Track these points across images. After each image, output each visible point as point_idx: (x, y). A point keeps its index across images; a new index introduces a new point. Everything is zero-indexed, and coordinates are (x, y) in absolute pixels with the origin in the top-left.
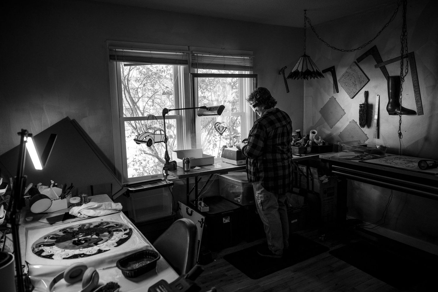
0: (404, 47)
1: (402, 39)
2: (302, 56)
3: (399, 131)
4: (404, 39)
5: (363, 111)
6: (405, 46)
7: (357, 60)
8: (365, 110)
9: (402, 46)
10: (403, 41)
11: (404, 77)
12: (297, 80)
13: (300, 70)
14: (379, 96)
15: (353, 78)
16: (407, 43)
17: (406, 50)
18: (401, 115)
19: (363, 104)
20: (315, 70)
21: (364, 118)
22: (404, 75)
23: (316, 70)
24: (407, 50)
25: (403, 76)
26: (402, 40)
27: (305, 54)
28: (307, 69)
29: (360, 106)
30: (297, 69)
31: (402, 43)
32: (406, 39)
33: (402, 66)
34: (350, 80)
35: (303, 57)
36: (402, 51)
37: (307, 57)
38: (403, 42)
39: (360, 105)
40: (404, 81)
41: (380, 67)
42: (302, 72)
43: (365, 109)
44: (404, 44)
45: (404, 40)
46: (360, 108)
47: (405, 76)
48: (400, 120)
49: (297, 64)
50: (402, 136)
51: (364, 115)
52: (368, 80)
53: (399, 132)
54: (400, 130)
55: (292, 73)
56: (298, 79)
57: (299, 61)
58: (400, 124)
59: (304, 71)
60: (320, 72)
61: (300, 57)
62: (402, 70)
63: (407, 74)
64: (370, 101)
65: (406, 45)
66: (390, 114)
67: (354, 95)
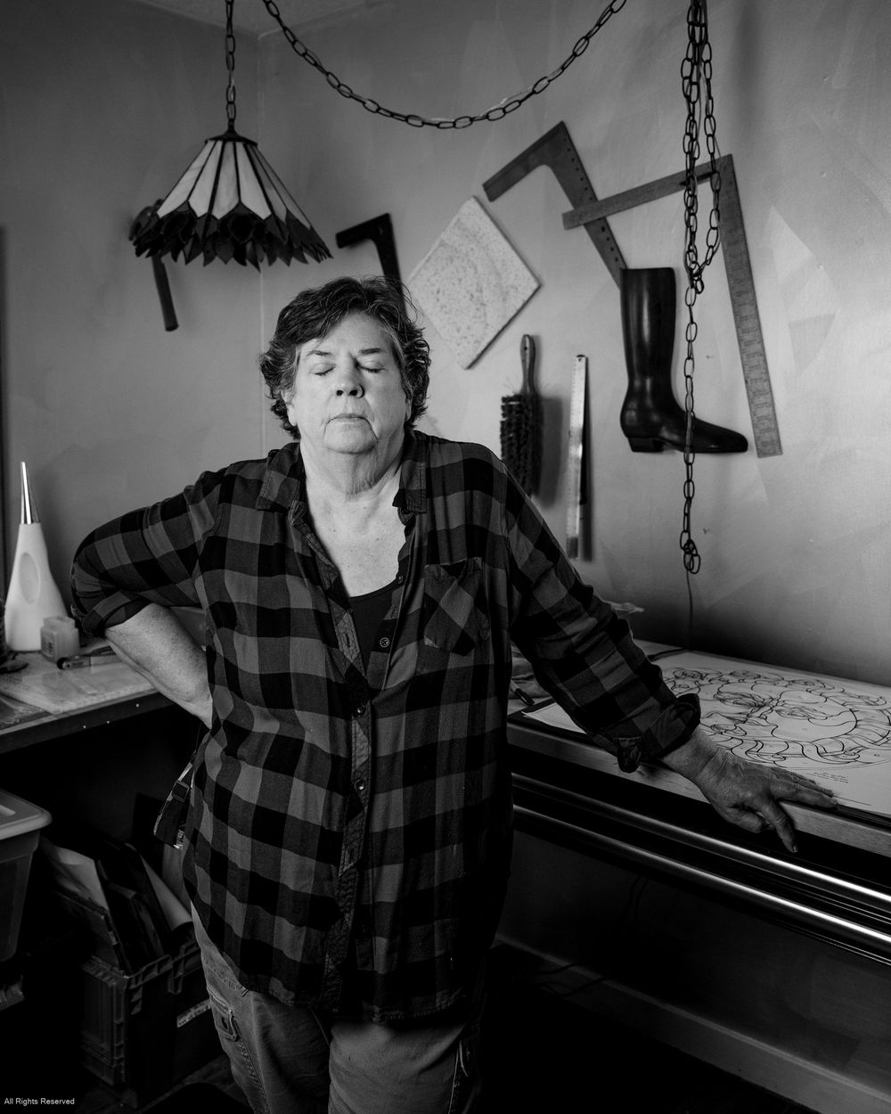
0: (697, 119)
1: (690, 78)
2: (216, 139)
3: (685, 537)
4: (699, 76)
5: (519, 424)
6: (704, 116)
7: (487, 186)
8: (526, 424)
9: (691, 114)
10: (695, 87)
11: (701, 270)
12: (205, 264)
13: (200, 208)
14: (584, 359)
15: (471, 271)
16: (710, 97)
17: (709, 136)
18: (691, 456)
19: (517, 397)
20: (282, 216)
21: (522, 463)
22: (701, 261)
23: (288, 211)
24: (712, 136)
25: (696, 262)
26: (691, 83)
27: (231, 128)
28: (240, 204)
29: (503, 408)
30: (187, 203)
31: (688, 98)
32: (708, 81)
33: (690, 215)
34: (457, 282)
35: (219, 144)
36: (692, 140)
37: (240, 146)
38: (694, 98)
39: (504, 400)
40: (703, 287)
41: (586, 225)
42: (209, 216)
43: (527, 418)
44: (697, 105)
45: (697, 84)
46: (504, 415)
47: (707, 262)
48: (689, 480)
49: (189, 178)
50: (696, 559)
51: (521, 451)
52: (535, 286)
53: (684, 542)
54: (687, 530)
55: (161, 221)
56: (208, 260)
57: (198, 164)
58: (689, 500)
59: (219, 213)
60: (308, 226)
61: (206, 142)
62: (693, 234)
63: (713, 253)
64: (549, 382)
65: (707, 109)
66: (635, 448)
67: (479, 351)
